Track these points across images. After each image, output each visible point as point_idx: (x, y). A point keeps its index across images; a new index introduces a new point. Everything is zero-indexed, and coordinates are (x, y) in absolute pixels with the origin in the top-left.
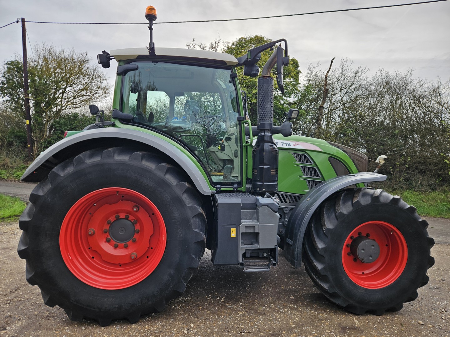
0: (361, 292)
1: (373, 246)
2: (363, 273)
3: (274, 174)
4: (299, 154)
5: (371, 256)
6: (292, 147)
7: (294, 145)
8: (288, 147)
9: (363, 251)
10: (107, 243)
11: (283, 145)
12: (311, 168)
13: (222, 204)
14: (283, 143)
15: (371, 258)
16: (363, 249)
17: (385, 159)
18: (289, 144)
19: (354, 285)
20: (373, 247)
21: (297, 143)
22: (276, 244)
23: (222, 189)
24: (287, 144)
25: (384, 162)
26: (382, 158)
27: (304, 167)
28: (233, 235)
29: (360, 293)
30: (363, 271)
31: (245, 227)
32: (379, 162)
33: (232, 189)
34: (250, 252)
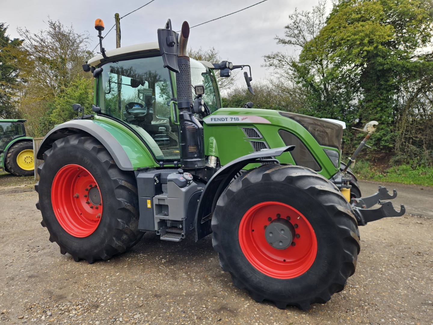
0: (259, 278)
1: (282, 230)
2: (285, 261)
3: (195, 151)
4: (248, 129)
5: (281, 242)
6: (240, 121)
7: (243, 119)
8: (236, 122)
9: (271, 235)
10: (87, 204)
11: (231, 120)
12: (261, 143)
13: (140, 179)
14: (232, 118)
15: (281, 244)
16: (271, 233)
17: (374, 126)
18: (238, 119)
19: (253, 269)
20: (282, 232)
21: (245, 117)
22: (183, 217)
23: (165, 166)
24: (236, 119)
25: (374, 129)
26: (371, 125)
27: (254, 142)
28: (149, 206)
29: (257, 279)
30: (286, 259)
31: (157, 200)
32: (366, 130)
33: (173, 165)
34: (170, 222)
